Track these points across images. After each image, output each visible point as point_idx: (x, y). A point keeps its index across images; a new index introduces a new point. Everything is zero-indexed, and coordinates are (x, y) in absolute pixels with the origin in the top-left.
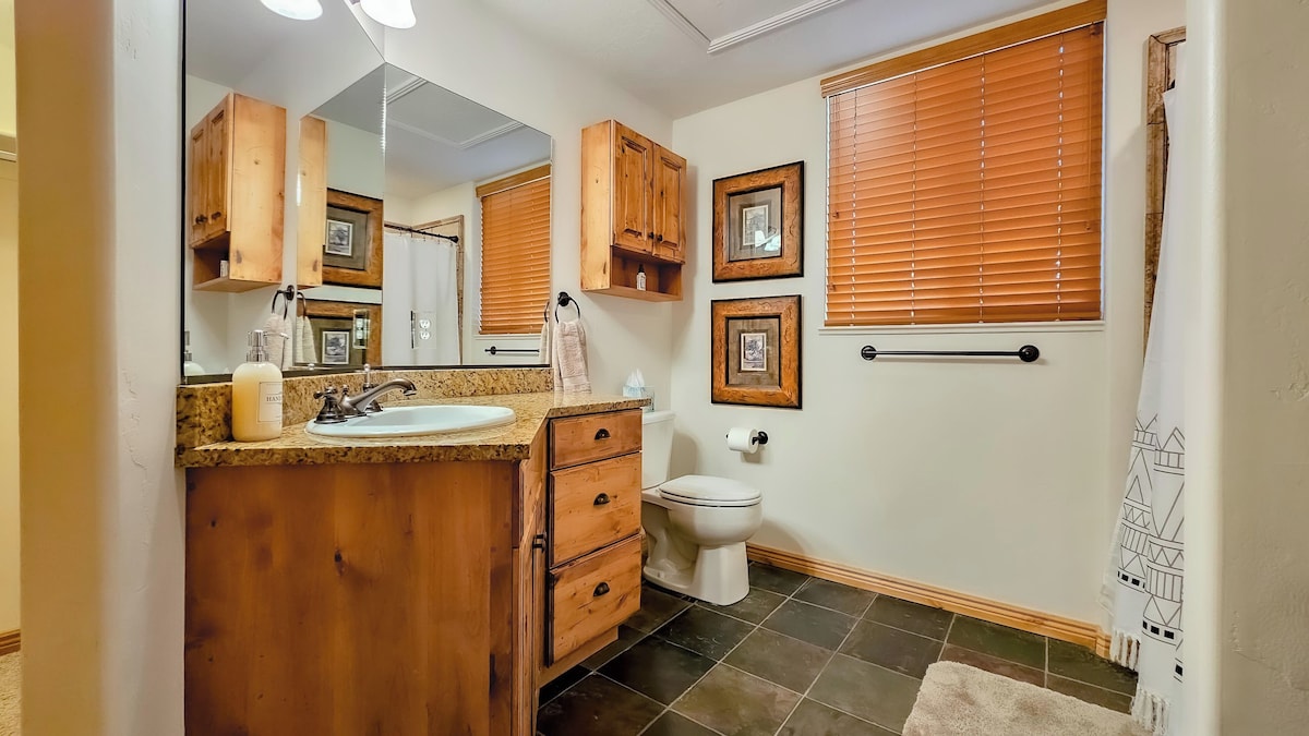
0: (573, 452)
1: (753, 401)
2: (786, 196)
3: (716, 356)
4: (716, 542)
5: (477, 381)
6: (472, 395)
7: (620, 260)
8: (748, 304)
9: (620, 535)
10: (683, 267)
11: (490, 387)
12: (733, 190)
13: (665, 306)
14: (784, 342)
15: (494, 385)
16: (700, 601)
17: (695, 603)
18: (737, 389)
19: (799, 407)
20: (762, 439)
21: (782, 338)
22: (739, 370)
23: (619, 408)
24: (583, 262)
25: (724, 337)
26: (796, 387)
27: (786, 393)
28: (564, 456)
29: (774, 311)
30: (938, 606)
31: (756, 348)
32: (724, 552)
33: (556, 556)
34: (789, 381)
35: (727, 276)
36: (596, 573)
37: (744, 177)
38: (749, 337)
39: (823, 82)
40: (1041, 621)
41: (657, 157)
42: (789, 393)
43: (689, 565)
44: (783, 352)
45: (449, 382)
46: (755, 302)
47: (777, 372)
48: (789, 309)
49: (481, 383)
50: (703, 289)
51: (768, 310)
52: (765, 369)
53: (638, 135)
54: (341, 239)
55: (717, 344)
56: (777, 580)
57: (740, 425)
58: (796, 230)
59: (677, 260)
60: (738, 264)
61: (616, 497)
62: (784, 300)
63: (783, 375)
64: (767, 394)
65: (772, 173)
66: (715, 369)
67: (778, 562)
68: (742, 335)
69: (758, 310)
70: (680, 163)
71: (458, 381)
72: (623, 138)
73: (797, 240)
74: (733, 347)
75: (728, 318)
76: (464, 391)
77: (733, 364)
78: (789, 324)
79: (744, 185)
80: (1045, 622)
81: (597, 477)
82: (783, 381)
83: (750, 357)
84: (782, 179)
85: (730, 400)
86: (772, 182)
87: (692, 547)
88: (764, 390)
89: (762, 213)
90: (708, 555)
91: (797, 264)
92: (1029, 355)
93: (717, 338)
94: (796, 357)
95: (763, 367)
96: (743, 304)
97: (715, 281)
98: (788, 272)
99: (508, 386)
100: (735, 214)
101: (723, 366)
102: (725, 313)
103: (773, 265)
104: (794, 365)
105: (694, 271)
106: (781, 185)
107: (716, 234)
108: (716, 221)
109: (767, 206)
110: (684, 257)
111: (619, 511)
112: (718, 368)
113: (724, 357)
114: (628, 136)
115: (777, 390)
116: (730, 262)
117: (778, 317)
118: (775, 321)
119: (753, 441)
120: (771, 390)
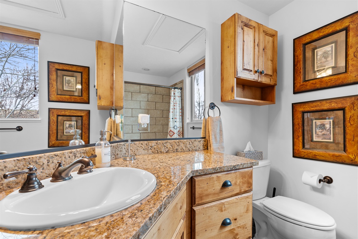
0: (208, 195)
1: (323, 158)
2: (350, 34)
3: (296, 134)
5: (169, 146)
6: (167, 152)
7: (241, 86)
10: (276, 87)
11: (175, 148)
12: (308, 41)
13: (265, 108)
14: (348, 124)
15: (177, 148)
18: (310, 151)
20: (328, 180)
21: (347, 122)
22: (312, 140)
23: (238, 167)
24: (222, 88)
25: (301, 123)
27: (351, 156)
28: (201, 198)
29: (340, 106)
34: (353, 149)
35: (303, 89)
38: (319, 122)
41: (261, 31)
42: (354, 157)
44: (348, 131)
45: (155, 147)
46: (324, 102)
47: (342, 143)
48: (353, 104)
49: (171, 147)
50: (287, 98)
51: (334, 106)
52: (331, 141)
53: (250, 20)
55: (296, 126)
59: (272, 83)
60: (311, 82)
61: (236, 219)
62: (348, 99)
63: (347, 145)
64: (333, 156)
65: (339, 23)
66: (295, 140)
68: (314, 121)
69: (326, 106)
70: (274, 33)
71: (159, 146)
72: (242, 22)
74: (307, 128)
75: (304, 113)
76: (162, 151)
77: (307, 137)
78: (352, 113)
79: (316, 36)
81: (223, 209)
83: (320, 133)
84: (347, 24)
85: (306, 156)
86: (338, 29)
88: (332, 153)
89: (330, 49)
93: (296, 123)
95: (330, 139)
96: (315, 104)
97: (295, 93)
98: (352, 81)
99: (184, 148)
100: (309, 54)
101: (301, 138)
102: (302, 109)
103: (339, 79)
105: (281, 89)
106: (347, 29)
107: (296, 68)
108: (296, 60)
109: (333, 45)
110: (276, 82)
111: (238, 227)
112: (298, 139)
113: (300, 133)
114: (244, 20)
115: (344, 154)
116: (306, 81)
117: (343, 109)
118: (340, 113)
119: (320, 181)
120: (337, 153)
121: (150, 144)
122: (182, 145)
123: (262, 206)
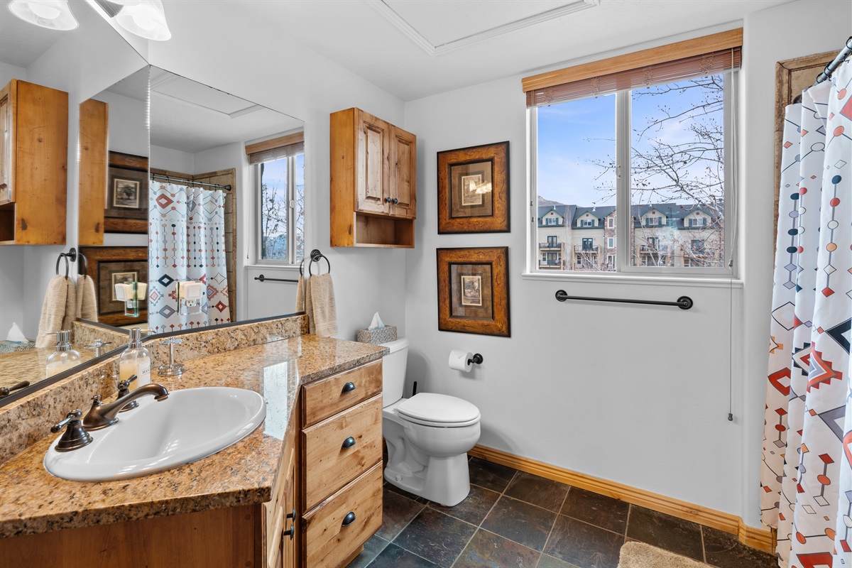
0: (322, 409)
1: (472, 330)
2: (496, 169)
3: (442, 293)
4: (443, 455)
5: (240, 335)
6: (236, 348)
7: (363, 218)
8: (466, 252)
9: (364, 468)
10: (415, 221)
11: (252, 339)
12: (453, 161)
13: (399, 252)
14: (495, 284)
15: (255, 337)
16: (432, 502)
17: (427, 505)
18: (459, 320)
19: (509, 335)
20: (478, 359)
21: (494, 281)
22: (461, 305)
23: (362, 362)
24: (332, 224)
25: (447, 279)
26: (506, 320)
27: (498, 324)
28: (314, 414)
29: (487, 259)
30: (616, 498)
31: (472, 288)
32: (451, 462)
33: (308, 503)
34: (500, 315)
35: (449, 229)
36: (344, 506)
37: (462, 152)
38: (467, 279)
39: (524, 80)
40: (696, 512)
41: (393, 136)
42: (500, 325)
44: (495, 292)
45: (214, 341)
46: (473, 252)
47: (491, 308)
48: (499, 257)
49: (243, 337)
50: (430, 239)
51: (482, 258)
52: (481, 305)
53: (377, 119)
54: (129, 195)
55: (442, 284)
57: (459, 348)
58: (504, 196)
59: (409, 216)
60: (458, 220)
61: (361, 437)
62: (495, 251)
63: (495, 310)
64: (483, 325)
65: (485, 150)
66: (441, 304)
68: (462, 277)
69: (474, 257)
70: (411, 139)
71: (222, 339)
72: (364, 122)
73: (505, 204)
74: (454, 287)
75: (450, 264)
76: (228, 346)
77: (455, 300)
78: (499, 270)
79: (462, 157)
80: (700, 513)
81: (344, 425)
82: (495, 315)
83: (469, 295)
84: (492, 155)
85: (454, 328)
86: (484, 157)
88: (480, 322)
89: (477, 180)
90: (435, 464)
91: (505, 223)
92: (685, 303)
93: (442, 279)
94: (506, 296)
95: (479, 303)
96: (463, 253)
97: (440, 232)
98: (497, 228)
100: (455, 181)
101: (447, 302)
102: (448, 259)
103: (486, 223)
104: (504, 302)
105: (422, 224)
106: (491, 160)
107: (440, 196)
108: (440, 185)
109: (480, 175)
110: (415, 214)
111: (364, 447)
112: (444, 302)
113: (447, 295)
114: (368, 120)
115: (491, 322)
116: (451, 218)
117: (490, 263)
118: (488, 267)
119: (469, 361)
120: (486, 322)
121: (204, 338)
122: (264, 331)
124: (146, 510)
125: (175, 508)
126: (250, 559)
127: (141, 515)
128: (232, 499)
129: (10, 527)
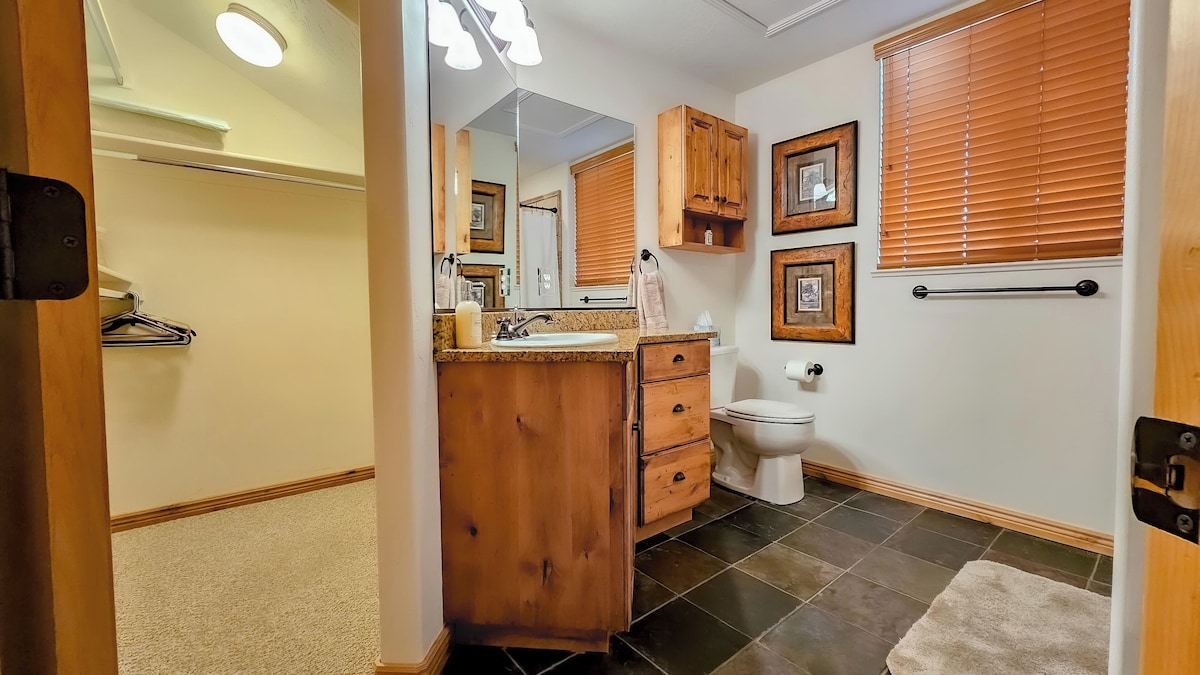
0: (657, 371)
1: (809, 337)
2: (840, 153)
3: (775, 300)
4: (774, 453)
5: (584, 320)
8: (805, 252)
9: (693, 438)
12: (790, 152)
13: (730, 257)
14: (838, 285)
16: (760, 500)
17: (756, 502)
18: (793, 327)
19: (853, 342)
20: (818, 370)
21: (836, 281)
22: (797, 311)
23: (692, 338)
24: (660, 224)
25: (782, 283)
26: (850, 325)
27: (840, 330)
28: (651, 373)
29: (829, 257)
30: (986, 521)
31: (812, 292)
32: (781, 461)
33: (645, 447)
34: (843, 319)
35: (785, 229)
36: (675, 464)
37: (801, 140)
38: (805, 282)
39: (876, 46)
40: (1094, 539)
41: (722, 131)
42: (843, 330)
43: (752, 471)
44: (837, 294)
46: (812, 250)
47: (831, 312)
48: (843, 255)
50: (763, 241)
51: (823, 257)
52: (820, 309)
53: (704, 114)
54: (477, 217)
55: (776, 289)
56: (830, 491)
57: (798, 358)
58: (850, 184)
59: (740, 217)
60: (795, 217)
61: (689, 408)
62: (838, 247)
63: (837, 314)
64: (822, 331)
65: (827, 134)
66: (774, 311)
67: (831, 477)
68: (799, 280)
69: (813, 257)
70: (742, 132)
71: (570, 319)
72: (692, 119)
73: (851, 192)
74: (791, 291)
75: (787, 266)
77: (791, 305)
78: (843, 268)
79: (801, 146)
80: (1099, 541)
81: (675, 392)
82: (837, 320)
83: (806, 299)
84: (836, 139)
85: (788, 337)
86: (827, 142)
87: (753, 454)
88: (819, 328)
89: (818, 170)
90: (767, 464)
91: (851, 215)
92: (1088, 289)
93: (776, 283)
94: (850, 298)
95: (818, 307)
96: (800, 253)
97: (774, 234)
98: (842, 222)
99: (605, 324)
100: (792, 174)
101: (782, 307)
102: (783, 261)
103: (827, 216)
104: (848, 305)
105: (755, 227)
106: (835, 145)
108: (775, 180)
109: (822, 164)
110: (746, 214)
111: (693, 419)
112: (777, 309)
113: (782, 300)
114: (696, 117)
115: (831, 327)
116: (788, 216)
117: (832, 262)
118: (829, 266)
119: (809, 372)
120: (825, 328)
123: (724, 413)
124: (561, 356)
125: (577, 358)
126: (620, 402)
127: (558, 358)
128: (609, 356)
129: (493, 355)
